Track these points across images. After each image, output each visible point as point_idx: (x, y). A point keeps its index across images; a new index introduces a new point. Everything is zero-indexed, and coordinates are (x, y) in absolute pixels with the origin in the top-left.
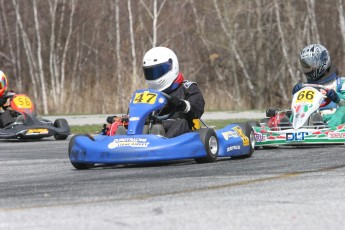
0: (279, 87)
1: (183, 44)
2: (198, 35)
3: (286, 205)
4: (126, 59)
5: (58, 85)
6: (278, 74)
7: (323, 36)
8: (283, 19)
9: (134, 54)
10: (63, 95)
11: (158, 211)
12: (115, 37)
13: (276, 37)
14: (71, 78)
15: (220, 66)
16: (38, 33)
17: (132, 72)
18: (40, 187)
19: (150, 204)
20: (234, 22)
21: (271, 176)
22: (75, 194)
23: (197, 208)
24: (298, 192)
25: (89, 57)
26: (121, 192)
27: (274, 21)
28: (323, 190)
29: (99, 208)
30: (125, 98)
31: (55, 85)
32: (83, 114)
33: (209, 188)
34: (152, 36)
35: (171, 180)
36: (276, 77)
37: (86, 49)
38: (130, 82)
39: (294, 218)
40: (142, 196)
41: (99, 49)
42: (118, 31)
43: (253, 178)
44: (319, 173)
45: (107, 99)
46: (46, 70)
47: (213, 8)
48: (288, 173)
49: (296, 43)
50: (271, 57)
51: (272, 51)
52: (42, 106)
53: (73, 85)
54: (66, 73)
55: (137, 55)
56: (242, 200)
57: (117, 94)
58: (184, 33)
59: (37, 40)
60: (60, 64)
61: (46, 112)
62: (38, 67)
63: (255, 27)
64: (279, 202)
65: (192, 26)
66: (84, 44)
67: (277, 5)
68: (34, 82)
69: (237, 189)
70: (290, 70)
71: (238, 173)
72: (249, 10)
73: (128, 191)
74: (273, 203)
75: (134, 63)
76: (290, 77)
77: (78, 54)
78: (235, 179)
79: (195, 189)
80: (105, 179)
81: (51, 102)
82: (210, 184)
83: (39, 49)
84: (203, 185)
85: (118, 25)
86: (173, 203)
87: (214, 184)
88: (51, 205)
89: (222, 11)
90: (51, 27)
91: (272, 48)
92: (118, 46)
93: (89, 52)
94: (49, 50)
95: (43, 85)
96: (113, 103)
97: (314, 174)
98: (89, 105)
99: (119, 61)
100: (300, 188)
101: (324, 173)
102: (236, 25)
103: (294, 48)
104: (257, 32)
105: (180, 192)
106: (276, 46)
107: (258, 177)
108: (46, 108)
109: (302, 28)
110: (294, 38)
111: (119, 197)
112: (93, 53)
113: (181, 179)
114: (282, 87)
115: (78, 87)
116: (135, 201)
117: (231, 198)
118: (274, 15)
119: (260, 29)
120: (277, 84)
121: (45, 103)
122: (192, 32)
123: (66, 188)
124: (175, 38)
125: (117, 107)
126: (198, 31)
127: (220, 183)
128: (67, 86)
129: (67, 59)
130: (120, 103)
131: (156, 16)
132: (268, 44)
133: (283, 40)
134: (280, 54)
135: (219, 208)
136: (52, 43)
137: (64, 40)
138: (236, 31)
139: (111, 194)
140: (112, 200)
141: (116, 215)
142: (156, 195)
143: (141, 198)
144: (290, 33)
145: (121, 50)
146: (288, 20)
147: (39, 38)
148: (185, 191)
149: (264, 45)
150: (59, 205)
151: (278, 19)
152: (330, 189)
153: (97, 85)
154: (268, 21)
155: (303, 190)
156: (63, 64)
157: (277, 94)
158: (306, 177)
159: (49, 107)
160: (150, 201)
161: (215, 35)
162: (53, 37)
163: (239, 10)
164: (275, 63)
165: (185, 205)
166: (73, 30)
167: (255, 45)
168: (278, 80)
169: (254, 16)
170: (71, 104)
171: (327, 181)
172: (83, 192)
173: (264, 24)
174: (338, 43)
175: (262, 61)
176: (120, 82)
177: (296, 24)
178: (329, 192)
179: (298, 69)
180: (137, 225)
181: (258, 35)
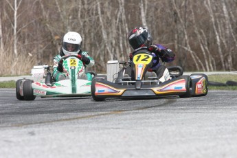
0: (100, 59)
2: (45, 23)
3: (118, 130)
6: (99, 50)
7: (130, 24)
8: (103, 12)
9: (1, 35)
11: (32, 134)
13: (98, 25)
15: (60, 44)
19: (26, 130)
20: (69, 15)
21: (104, 113)
23: (58, 132)
24: (125, 122)
26: (3, 122)
27: (97, 14)
28: (142, 121)
33: (64, 120)
34: (14, 25)
35: (37, 115)
39: (125, 137)
40: (19, 125)
43: (93, 114)
44: (137, 111)
47: (55, 4)
48: (115, 111)
51: (95, 34)
55: (3, 36)
56: (88, 127)
58: (35, 21)
63: (84, 18)
64: (113, 128)
65: (41, 17)
67: (98, 3)
69: (83, 120)
70: (108, 48)
72: (80, 6)
73: (9, 122)
74: (109, 129)
75: (1, 41)
76: (108, 52)
78: (81, 115)
79: (54, 121)
82: (64, 117)
84: (59, 118)
86: (41, 128)
87: (67, 117)
89: (61, 7)
91: (95, 32)
97: (134, 111)
100: (126, 120)
101: (140, 111)
102: (70, 17)
103: (110, 30)
104: (85, 22)
105: (45, 122)
106: (98, 31)
107: (96, 113)
109: (116, 20)
110: (110, 26)
111: (4, 125)
113: (43, 115)
114: (102, 58)
116: (14, 128)
117: (80, 126)
118: (97, 10)
119: (87, 20)
120: (99, 57)
122: (40, 21)
124: (29, 25)
126: (44, 20)
127: (71, 117)
131: (16, 9)
132: (93, 30)
133: (103, 27)
134: (101, 37)
138: (70, 21)
141: (3, 136)
142: (29, 124)
143: (18, 126)
144: (107, 23)
146: (106, 13)
148: (48, 122)
149: (89, 30)
151: (99, 13)
152: (146, 120)
154: (93, 14)
155: (128, 121)
158: (129, 114)
160: (25, 128)
161: (56, 23)
163: (73, 6)
165: (50, 130)
167: (84, 30)
168: (99, 54)
169: (83, 11)
171: (144, 115)
173: (90, 16)
175: (88, 41)
177: (112, 16)
178: (146, 122)
179: (112, 47)
180: (19, 142)
181: (86, 24)
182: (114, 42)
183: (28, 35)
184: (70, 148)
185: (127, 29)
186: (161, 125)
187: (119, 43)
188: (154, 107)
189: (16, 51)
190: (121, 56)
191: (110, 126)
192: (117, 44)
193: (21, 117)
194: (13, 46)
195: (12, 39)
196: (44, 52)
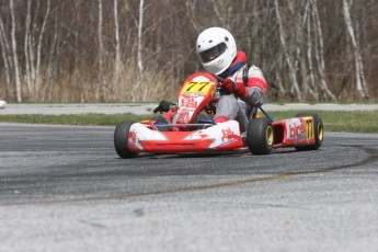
0: (275, 79)
1: (171, 28)
2: (188, 19)
3: (278, 209)
4: (109, 43)
5: (33, 69)
6: (274, 64)
7: (325, 22)
8: (281, 3)
9: (117, 38)
10: (39, 81)
11: (139, 213)
12: (97, 18)
13: (274, 23)
14: (47, 62)
16: (12, 12)
17: (115, 57)
18: (10, 183)
19: (130, 205)
20: (228, 6)
21: (263, 176)
22: (49, 191)
23: (182, 210)
24: (293, 194)
25: (68, 39)
26: (99, 190)
27: (272, 5)
28: (321, 194)
29: (74, 208)
30: (107, 86)
31: (30, 70)
32: (59, 102)
33: (195, 188)
34: (138, 19)
35: (155, 178)
36: (272, 67)
37: (65, 31)
38: (113, 69)
39: (287, 223)
40: (122, 196)
41: (80, 31)
42: (100, 13)
43: (244, 178)
44: (316, 175)
45: (87, 86)
46: (20, 53)
48: (282, 174)
49: (295, 29)
50: (267, 45)
51: (269, 38)
52: (15, 93)
53: (49, 70)
54: (42, 57)
55: (121, 40)
56: (231, 202)
57: (97, 81)
58: (173, 17)
59: (11, 19)
60: (36, 46)
61: (19, 99)
62: (12, 50)
63: (251, 12)
64: (271, 205)
65: (183, 9)
66: (63, 25)
68: (6, 66)
69: (226, 190)
70: (288, 60)
71: (228, 172)
73: (106, 189)
74: (265, 206)
75: (118, 48)
76: (288, 67)
77: (56, 36)
78: (224, 179)
79: (180, 189)
80: (83, 175)
81: (25, 89)
82: (197, 184)
83: (14, 29)
84: (189, 185)
85: (100, 6)
86: (155, 204)
87: (201, 183)
88: (22, 204)
90: (26, 6)
91: (268, 35)
92: (100, 29)
93: (68, 35)
94: (24, 31)
95: (17, 69)
96: (93, 91)
97: (311, 175)
98: (66, 94)
99: (101, 45)
100: (294, 190)
101: (321, 175)
102: (230, 9)
103: (293, 35)
104: (253, 17)
105: (164, 192)
106: (273, 33)
107: (249, 177)
108: (19, 95)
109: (302, 15)
110: (293, 25)
111: (98, 195)
112: (73, 35)
113: (165, 178)
114: (278, 78)
115: (55, 73)
116: (114, 201)
117: (219, 200)
119: (256, 14)
120: (273, 75)
121: (18, 89)
122: (181, 15)
123: (38, 185)
124: (163, 21)
125: (97, 96)
126: (188, 14)
127: (208, 184)
128: (43, 72)
129: (43, 42)
130: (101, 91)
132: (265, 30)
133: (281, 26)
134: (277, 42)
135: (205, 210)
136: (28, 25)
137: (41, 21)
138: (230, 15)
139: (88, 192)
140: (88, 199)
141: (93, 216)
142: (138, 195)
143: (121, 198)
144: (288, 19)
145: (104, 33)
146: (287, 4)
147: (13, 17)
148: (169, 191)
149: (260, 32)
150: (30, 203)
151: (276, 3)
152: (328, 192)
153: (76, 71)
154: (265, 5)
155: (298, 193)
156: (39, 47)
157: (273, 86)
158: (302, 179)
159: (22, 94)
160: (131, 201)
161: (206, 20)
162: (28, 17)
164: (271, 51)
165: (169, 206)
166: (51, 9)
167: (251, 31)
168: (274, 70)
170: (47, 91)
171: (325, 183)
172: (57, 190)
173: (261, 9)
174: (340, 31)
175: (257, 49)
176: (101, 69)
177: (296, 9)
178: (326, 196)
179: (296, 59)
180: (115, 227)
181: (254, 20)
182: (299, 51)
183: (162, 37)
184: (194, 241)
185: (320, 30)
186: (350, 202)
187: (306, 52)
188: (346, 167)
189: (140, 64)
190: (309, 73)
191: (268, 203)
192: (304, 54)
193: (129, 181)
194: (136, 55)
195: (135, 44)
196: (186, 65)
